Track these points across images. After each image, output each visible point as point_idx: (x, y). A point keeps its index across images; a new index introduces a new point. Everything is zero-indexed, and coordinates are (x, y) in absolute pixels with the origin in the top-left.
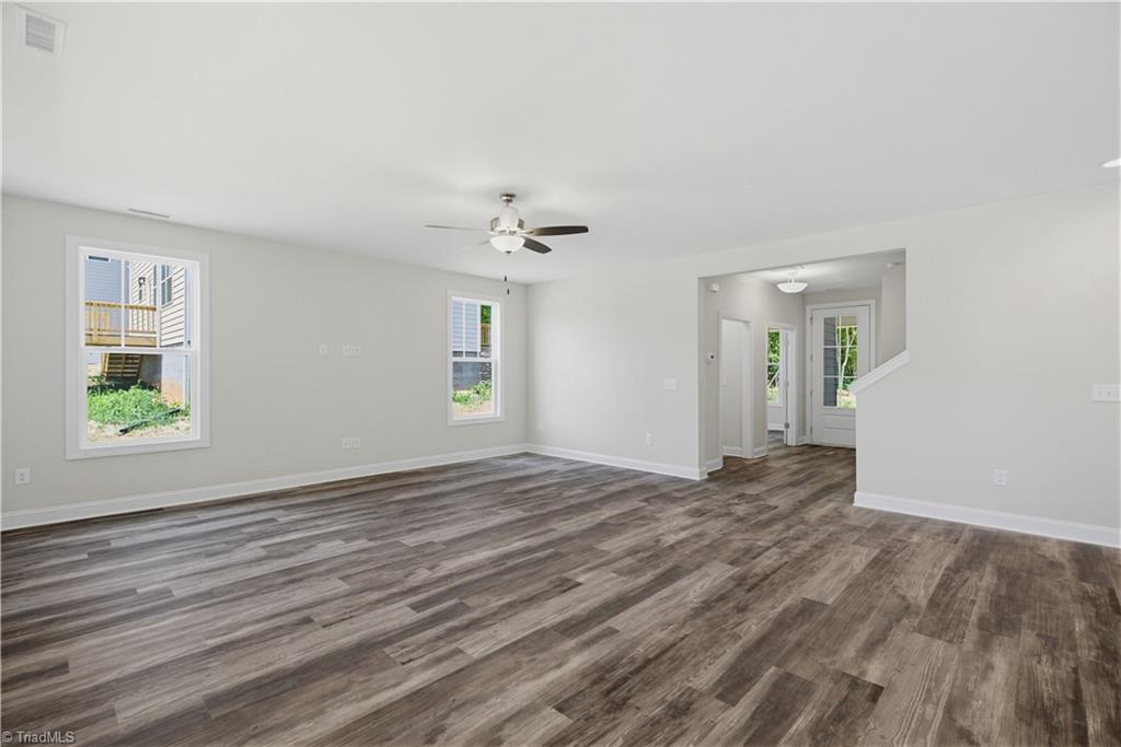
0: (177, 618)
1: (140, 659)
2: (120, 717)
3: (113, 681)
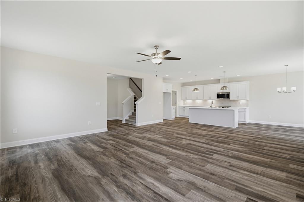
0: (255, 188)
1: (274, 183)
2: (285, 175)
3: (284, 182)
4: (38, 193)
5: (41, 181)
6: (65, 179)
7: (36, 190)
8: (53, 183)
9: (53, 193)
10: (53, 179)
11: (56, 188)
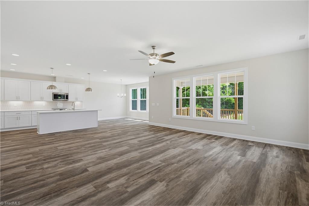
4: (279, 192)
5: (272, 202)
6: (248, 186)
7: (280, 197)
8: (261, 191)
9: (267, 184)
10: (257, 195)
11: (262, 185)
